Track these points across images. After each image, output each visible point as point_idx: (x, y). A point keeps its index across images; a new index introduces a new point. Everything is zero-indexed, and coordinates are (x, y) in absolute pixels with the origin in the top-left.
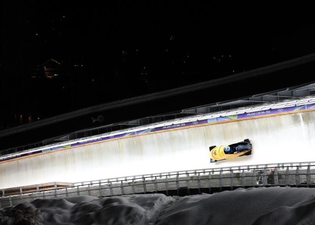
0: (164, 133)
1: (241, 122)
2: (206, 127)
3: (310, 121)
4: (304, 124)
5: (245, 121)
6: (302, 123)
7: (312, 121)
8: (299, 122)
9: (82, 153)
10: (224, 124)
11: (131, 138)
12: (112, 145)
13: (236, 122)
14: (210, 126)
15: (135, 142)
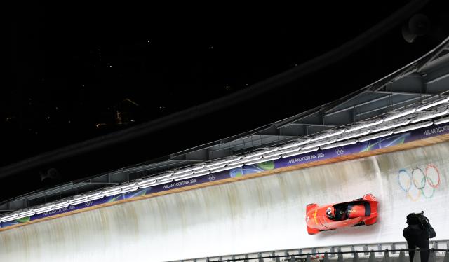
0: (167, 196)
1: (283, 175)
2: (230, 184)
3: (390, 170)
4: (382, 175)
5: (289, 173)
6: (379, 174)
7: (393, 169)
8: (374, 171)
9: (49, 232)
10: (257, 179)
11: (120, 206)
12: (92, 217)
13: (275, 175)
14: (236, 183)
15: (125, 211)
